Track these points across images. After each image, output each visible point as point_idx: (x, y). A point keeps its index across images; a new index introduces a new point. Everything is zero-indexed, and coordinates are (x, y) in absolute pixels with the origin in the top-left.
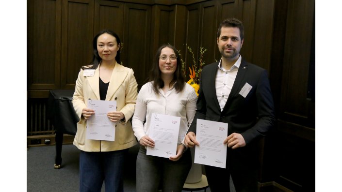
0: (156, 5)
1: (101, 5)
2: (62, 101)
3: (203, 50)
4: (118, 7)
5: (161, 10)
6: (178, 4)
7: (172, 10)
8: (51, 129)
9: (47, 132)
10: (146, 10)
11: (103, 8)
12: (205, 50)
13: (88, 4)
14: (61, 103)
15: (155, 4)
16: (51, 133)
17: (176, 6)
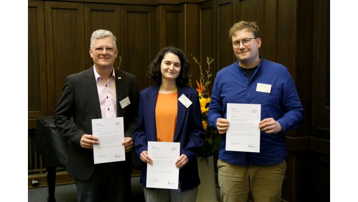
0: (160, 6)
1: (92, 10)
2: (54, 129)
3: (210, 60)
4: (113, 11)
5: (167, 12)
6: (187, 3)
7: (181, 11)
8: (38, 168)
9: (34, 170)
10: (148, 12)
11: (94, 13)
12: (212, 60)
13: (76, 9)
14: (53, 131)
15: (158, 5)
16: (39, 173)
17: (185, 5)
